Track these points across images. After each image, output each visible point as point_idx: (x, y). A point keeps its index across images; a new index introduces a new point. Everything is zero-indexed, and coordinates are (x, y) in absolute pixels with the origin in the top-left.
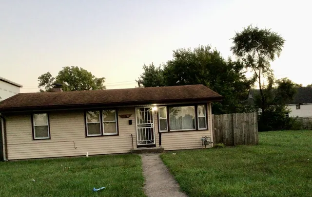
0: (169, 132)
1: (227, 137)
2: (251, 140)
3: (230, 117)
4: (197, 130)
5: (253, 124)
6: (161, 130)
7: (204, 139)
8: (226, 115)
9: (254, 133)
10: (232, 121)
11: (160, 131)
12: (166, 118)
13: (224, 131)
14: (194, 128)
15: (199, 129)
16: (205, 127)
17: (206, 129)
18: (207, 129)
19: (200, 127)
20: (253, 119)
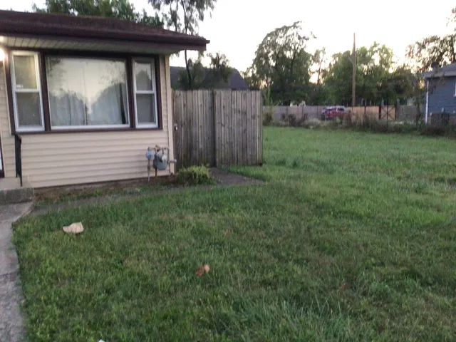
0: (48, 130)
1: (201, 146)
2: (249, 153)
3: (209, 99)
4: (133, 128)
5: (254, 117)
6: (21, 124)
7: (153, 153)
8: (200, 92)
9: (254, 138)
10: (213, 108)
11: (19, 129)
12: (39, 89)
13: (194, 130)
14: (124, 122)
15: (138, 126)
16: (152, 120)
17: (155, 125)
18: (160, 127)
19: (141, 121)
20: (255, 106)
